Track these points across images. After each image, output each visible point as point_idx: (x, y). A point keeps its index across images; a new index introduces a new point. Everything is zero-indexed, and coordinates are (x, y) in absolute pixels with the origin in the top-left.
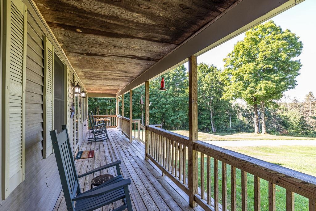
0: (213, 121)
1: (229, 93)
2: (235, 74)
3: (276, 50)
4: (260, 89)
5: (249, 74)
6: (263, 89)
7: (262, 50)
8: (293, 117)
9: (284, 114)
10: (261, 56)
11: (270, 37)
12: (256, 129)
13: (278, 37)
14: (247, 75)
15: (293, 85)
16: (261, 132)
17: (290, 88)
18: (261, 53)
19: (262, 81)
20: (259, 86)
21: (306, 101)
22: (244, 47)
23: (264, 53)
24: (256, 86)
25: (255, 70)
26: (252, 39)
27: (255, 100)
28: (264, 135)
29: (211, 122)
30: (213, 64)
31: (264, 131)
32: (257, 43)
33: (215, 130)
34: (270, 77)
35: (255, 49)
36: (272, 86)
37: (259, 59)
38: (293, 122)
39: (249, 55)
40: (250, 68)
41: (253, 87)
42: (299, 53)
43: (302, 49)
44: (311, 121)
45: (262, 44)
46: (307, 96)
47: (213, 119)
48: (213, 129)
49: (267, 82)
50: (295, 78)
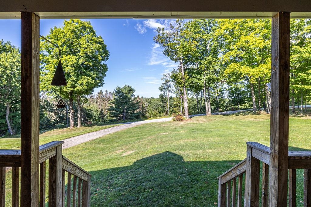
0: (10, 120)
1: (47, 84)
2: (54, 63)
3: (94, 51)
4: (82, 84)
5: (72, 66)
6: (84, 84)
7: (84, 46)
8: (95, 110)
9: (89, 108)
10: (83, 52)
11: (89, 37)
12: (72, 123)
13: (95, 40)
14: (69, 68)
15: (102, 84)
16: (77, 125)
17: (100, 86)
18: (83, 49)
19: (83, 76)
20: (81, 81)
21: (98, 97)
22: (66, 37)
23: (86, 50)
24: (78, 79)
25: (77, 63)
26: (73, 31)
27: (71, 95)
29: (6, 122)
30: (9, 43)
31: (79, 124)
32: (78, 38)
33: (14, 132)
34: (89, 74)
35: (77, 42)
36: (92, 82)
37: (80, 54)
38: (95, 114)
39: (70, 46)
40: (73, 61)
41: (74, 81)
42: (107, 59)
43: (109, 57)
44: (107, 113)
45: (83, 40)
46: (99, 93)
47: (9, 117)
48: (11, 130)
49: (88, 78)
50: (103, 78)
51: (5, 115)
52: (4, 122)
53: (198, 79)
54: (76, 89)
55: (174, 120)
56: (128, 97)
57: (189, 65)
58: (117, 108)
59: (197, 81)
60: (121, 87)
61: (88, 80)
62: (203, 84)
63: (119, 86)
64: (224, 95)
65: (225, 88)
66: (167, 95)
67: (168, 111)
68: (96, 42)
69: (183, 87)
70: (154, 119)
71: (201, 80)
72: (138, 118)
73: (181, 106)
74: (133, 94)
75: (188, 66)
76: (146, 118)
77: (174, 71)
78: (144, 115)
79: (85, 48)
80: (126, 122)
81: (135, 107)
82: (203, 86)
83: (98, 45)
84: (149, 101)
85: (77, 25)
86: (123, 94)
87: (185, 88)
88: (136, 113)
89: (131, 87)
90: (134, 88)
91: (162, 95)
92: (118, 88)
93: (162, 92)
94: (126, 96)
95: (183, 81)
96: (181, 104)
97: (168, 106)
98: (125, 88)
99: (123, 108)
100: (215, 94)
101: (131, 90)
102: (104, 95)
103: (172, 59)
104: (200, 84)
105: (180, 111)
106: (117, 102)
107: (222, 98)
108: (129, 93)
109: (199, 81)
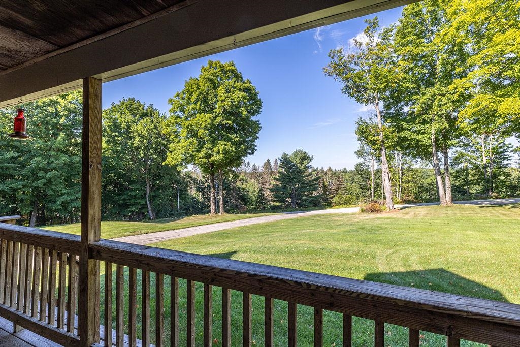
0: (150, 201)
1: (177, 155)
2: (185, 126)
3: (237, 103)
4: (218, 152)
6: (221, 152)
7: (221, 99)
8: (252, 190)
9: (244, 186)
10: (220, 106)
11: (230, 84)
12: (213, 207)
13: (239, 87)
14: (202, 130)
15: (253, 151)
16: (219, 212)
17: (250, 154)
18: (220, 102)
19: (220, 141)
20: (217, 148)
21: (264, 170)
22: (199, 89)
24: (213, 147)
25: (212, 124)
26: (209, 79)
27: (212, 167)
28: (222, 215)
29: (146, 202)
30: (151, 105)
31: (221, 210)
32: (215, 87)
33: (154, 215)
34: (229, 137)
35: (213, 95)
36: (231, 149)
37: (217, 110)
38: (252, 196)
39: (205, 101)
40: (206, 121)
41: (209, 149)
42: (259, 112)
43: (261, 108)
44: (268, 194)
45: (221, 91)
46: (265, 164)
47: (150, 197)
48: (151, 213)
49: (226, 143)
50: (255, 141)
51: (145, 194)
52: (144, 203)
53: (418, 132)
54: (210, 160)
55: (363, 211)
56: (300, 169)
57: (402, 106)
58: (285, 187)
59: (414, 136)
60: (290, 153)
61: (226, 147)
62: (429, 141)
63: (286, 153)
64: (505, 162)
65: (510, 146)
66: (370, 164)
67: (373, 194)
68: (240, 90)
69: (381, 149)
70: (344, 208)
71: (424, 133)
72: (316, 204)
73: (399, 185)
74: (310, 164)
75: (401, 108)
76: (329, 205)
77: (361, 121)
78: (326, 200)
79: (223, 101)
80: (297, 210)
81: (312, 185)
82: (430, 145)
83: (241, 94)
84: (338, 176)
85: (216, 70)
86: (294, 165)
87: (384, 151)
88: (314, 197)
89: (305, 153)
90: (310, 154)
91: (361, 164)
92: (285, 155)
93: (361, 160)
94: (297, 168)
95: (381, 137)
96: (399, 181)
97: (373, 185)
98: (296, 154)
99: (292, 187)
100: (482, 160)
101: (305, 158)
102: (272, 166)
103: (358, 100)
104: (422, 141)
105: (397, 194)
106: (284, 178)
107: (501, 168)
108: (302, 163)
109: (419, 137)
